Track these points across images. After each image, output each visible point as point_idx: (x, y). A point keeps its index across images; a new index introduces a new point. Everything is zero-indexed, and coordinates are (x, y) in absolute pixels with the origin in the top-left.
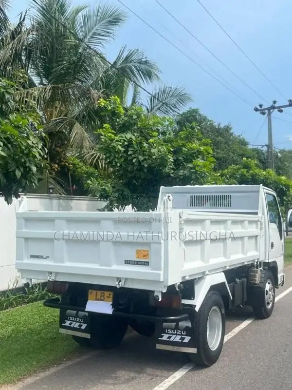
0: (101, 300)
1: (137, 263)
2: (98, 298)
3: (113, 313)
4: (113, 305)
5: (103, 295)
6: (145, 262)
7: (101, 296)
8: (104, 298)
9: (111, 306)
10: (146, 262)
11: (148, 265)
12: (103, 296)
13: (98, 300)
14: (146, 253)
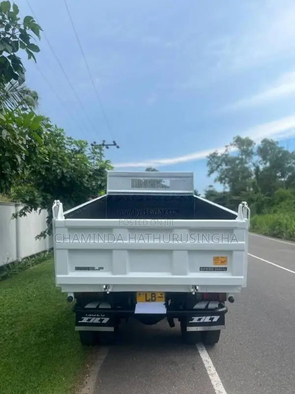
0: (153, 301)
1: (214, 269)
2: (148, 299)
3: (167, 312)
4: (166, 304)
5: (153, 295)
6: (222, 268)
7: (152, 297)
8: (156, 299)
9: (165, 306)
10: (224, 268)
11: (226, 270)
12: (155, 297)
13: (148, 301)
14: (225, 259)
